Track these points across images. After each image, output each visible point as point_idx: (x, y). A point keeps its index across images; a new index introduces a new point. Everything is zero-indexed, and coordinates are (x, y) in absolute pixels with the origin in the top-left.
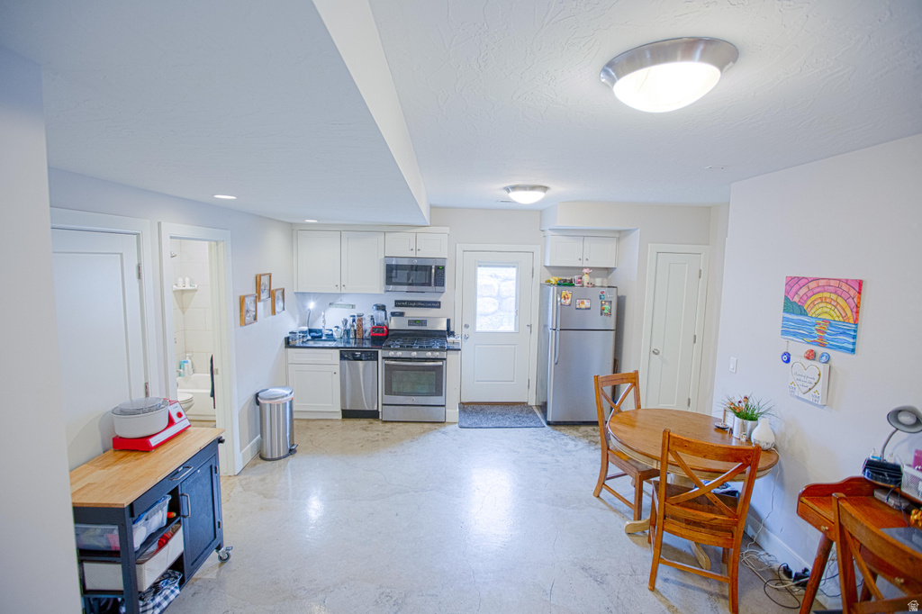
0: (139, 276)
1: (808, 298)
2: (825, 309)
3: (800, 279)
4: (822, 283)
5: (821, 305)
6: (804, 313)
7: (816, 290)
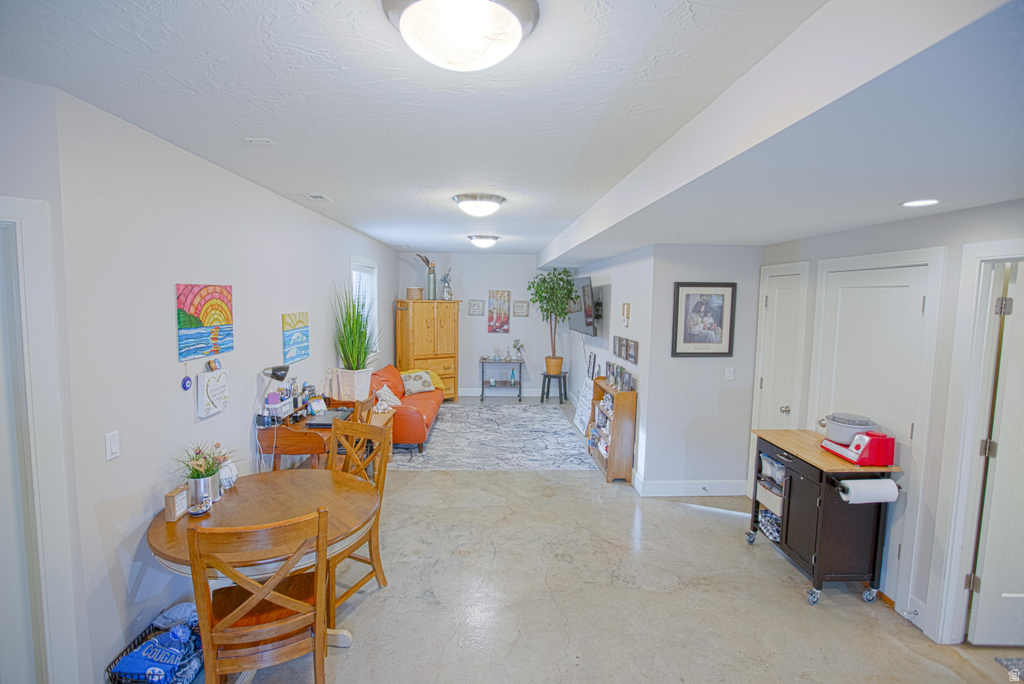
0: (923, 311)
1: (202, 307)
2: (216, 316)
3: (193, 286)
4: (211, 289)
5: (213, 312)
6: (200, 324)
7: (207, 298)
